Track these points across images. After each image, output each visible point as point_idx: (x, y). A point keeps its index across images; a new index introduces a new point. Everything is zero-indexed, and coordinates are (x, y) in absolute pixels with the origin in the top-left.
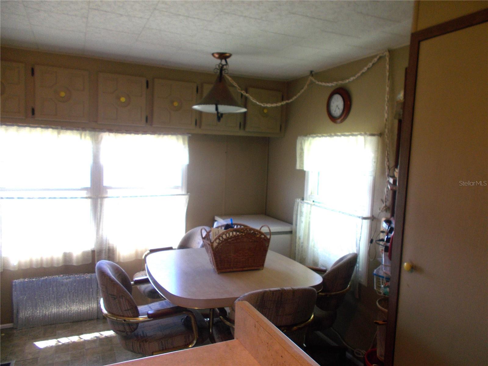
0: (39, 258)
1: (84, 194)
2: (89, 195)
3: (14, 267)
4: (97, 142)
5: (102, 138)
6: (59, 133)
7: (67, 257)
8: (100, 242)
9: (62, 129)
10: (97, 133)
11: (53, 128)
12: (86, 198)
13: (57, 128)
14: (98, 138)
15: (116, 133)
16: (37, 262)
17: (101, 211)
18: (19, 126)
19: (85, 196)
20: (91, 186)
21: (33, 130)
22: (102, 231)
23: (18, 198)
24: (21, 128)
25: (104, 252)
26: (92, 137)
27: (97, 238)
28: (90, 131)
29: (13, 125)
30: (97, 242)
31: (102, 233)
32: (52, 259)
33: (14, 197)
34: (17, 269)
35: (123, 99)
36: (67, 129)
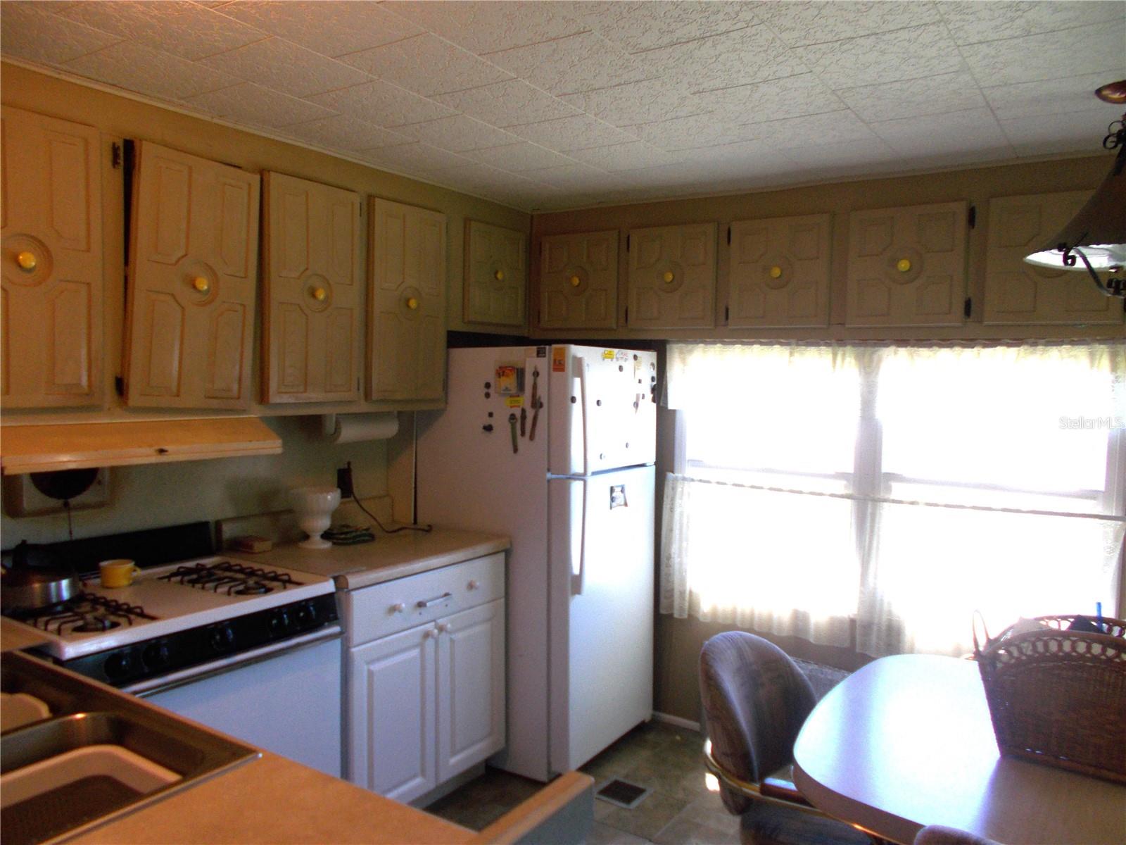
0: (747, 611)
1: (841, 487)
2: (850, 491)
3: (705, 615)
4: (869, 369)
5: (880, 361)
6: (791, 354)
7: (799, 620)
8: (871, 604)
9: (798, 345)
10: (869, 350)
11: (781, 344)
12: (842, 496)
13: (788, 344)
14: (871, 361)
15: (913, 346)
16: (743, 615)
17: (872, 531)
18: (724, 343)
19: (843, 491)
20: (855, 471)
21: (747, 350)
22: (875, 578)
23: (718, 483)
24: (728, 346)
25: (875, 628)
26: (859, 358)
27: (862, 592)
28: (854, 345)
29: (714, 343)
30: (862, 602)
31: (875, 584)
32: (770, 618)
33: (711, 481)
34: (708, 620)
35: (904, 265)
36: (809, 344)
